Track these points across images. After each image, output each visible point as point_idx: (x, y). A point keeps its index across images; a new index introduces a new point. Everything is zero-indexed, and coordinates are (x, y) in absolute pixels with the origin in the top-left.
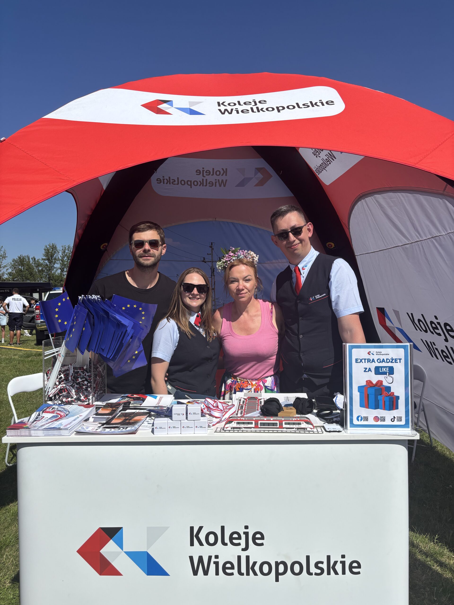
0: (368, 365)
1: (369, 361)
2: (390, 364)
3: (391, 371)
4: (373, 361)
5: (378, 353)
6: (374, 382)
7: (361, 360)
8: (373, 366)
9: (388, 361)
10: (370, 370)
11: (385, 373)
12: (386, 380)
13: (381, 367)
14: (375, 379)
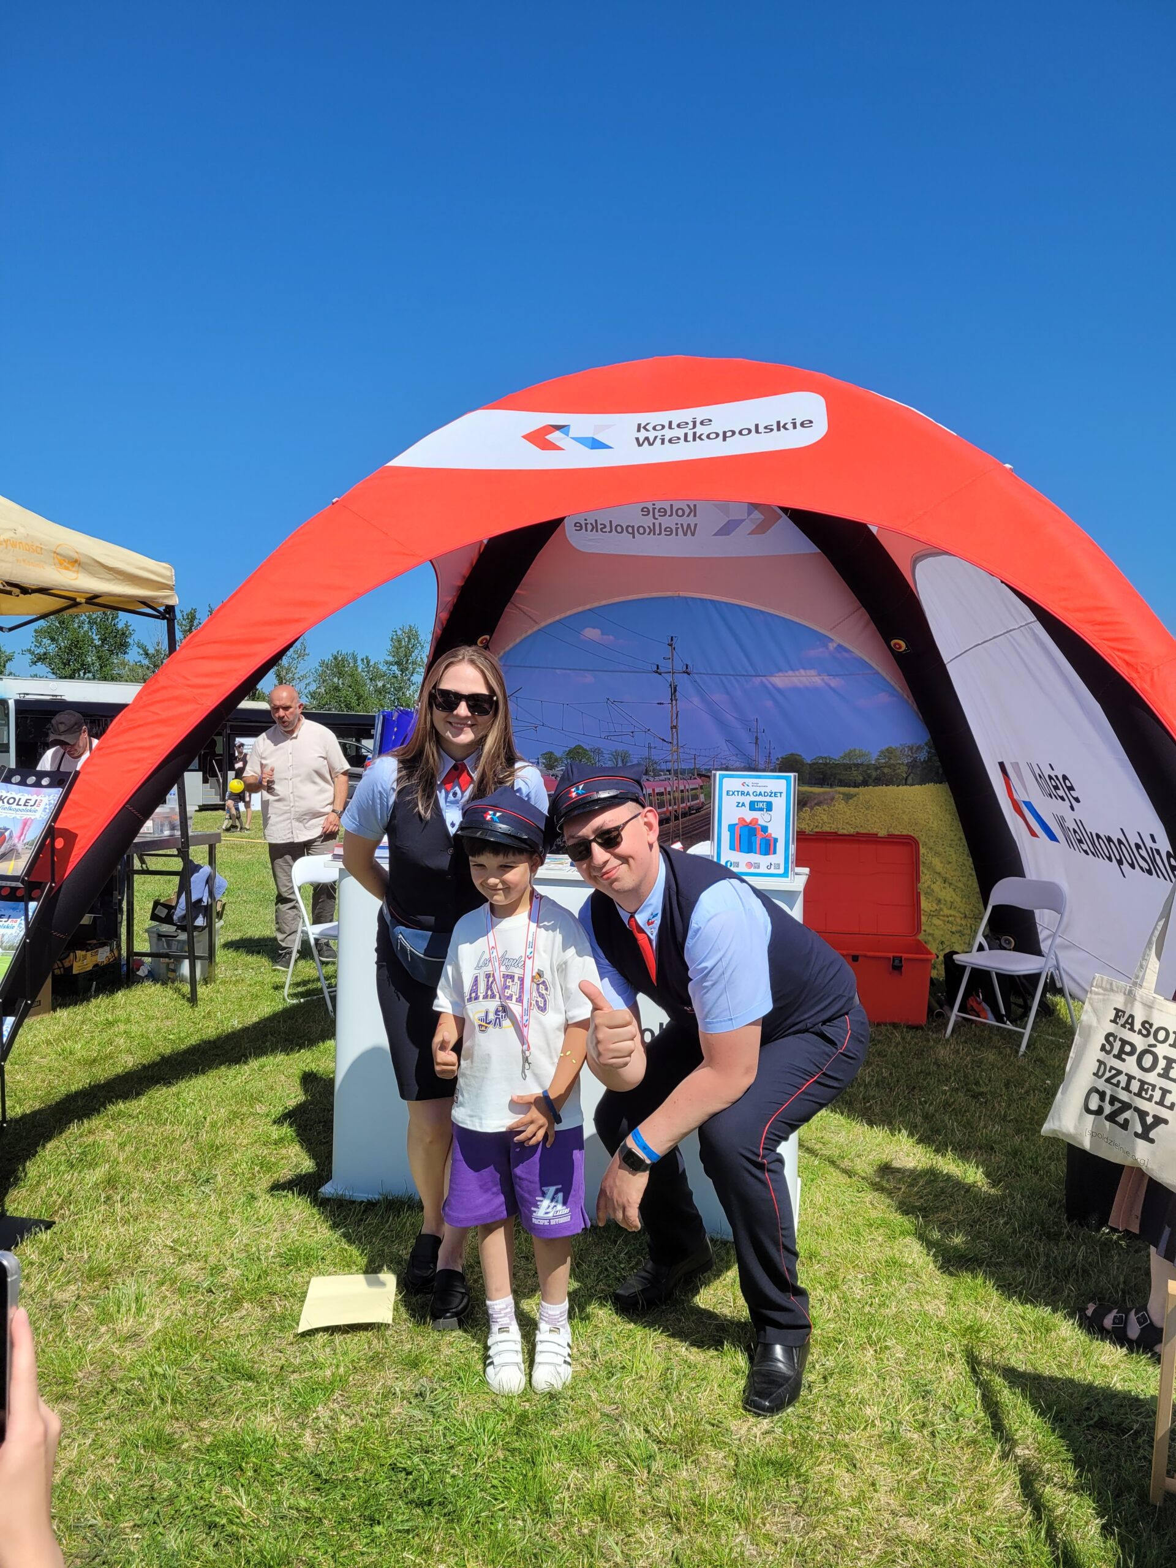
0: (741, 799)
1: (743, 793)
2: (768, 799)
3: (769, 807)
4: (748, 794)
5: (757, 785)
6: (748, 820)
7: (733, 793)
8: (747, 800)
9: (765, 794)
10: (743, 805)
11: (761, 810)
12: (762, 818)
13: (757, 802)
14: (749, 815)
